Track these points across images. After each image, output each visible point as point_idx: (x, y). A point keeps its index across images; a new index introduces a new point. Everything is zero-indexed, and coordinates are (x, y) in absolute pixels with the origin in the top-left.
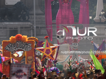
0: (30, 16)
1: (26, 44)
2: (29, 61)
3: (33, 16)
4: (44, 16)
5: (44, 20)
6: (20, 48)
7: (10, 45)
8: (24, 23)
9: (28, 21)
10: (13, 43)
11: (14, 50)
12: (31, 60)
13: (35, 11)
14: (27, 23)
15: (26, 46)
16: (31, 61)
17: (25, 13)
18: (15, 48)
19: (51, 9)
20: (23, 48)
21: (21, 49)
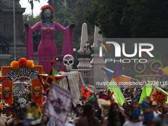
0: (10, 48)
1: (32, 71)
2: (36, 93)
3: (13, 48)
4: (25, 48)
5: (25, 52)
6: (24, 76)
7: (12, 71)
8: (4, 55)
9: (8, 53)
10: (15, 70)
11: (17, 78)
12: (39, 91)
13: (15, 43)
14: (6, 55)
15: (32, 73)
16: (38, 93)
17: (4, 44)
18: (18, 76)
19: (32, 40)
20: (28, 76)
21: (26, 76)
